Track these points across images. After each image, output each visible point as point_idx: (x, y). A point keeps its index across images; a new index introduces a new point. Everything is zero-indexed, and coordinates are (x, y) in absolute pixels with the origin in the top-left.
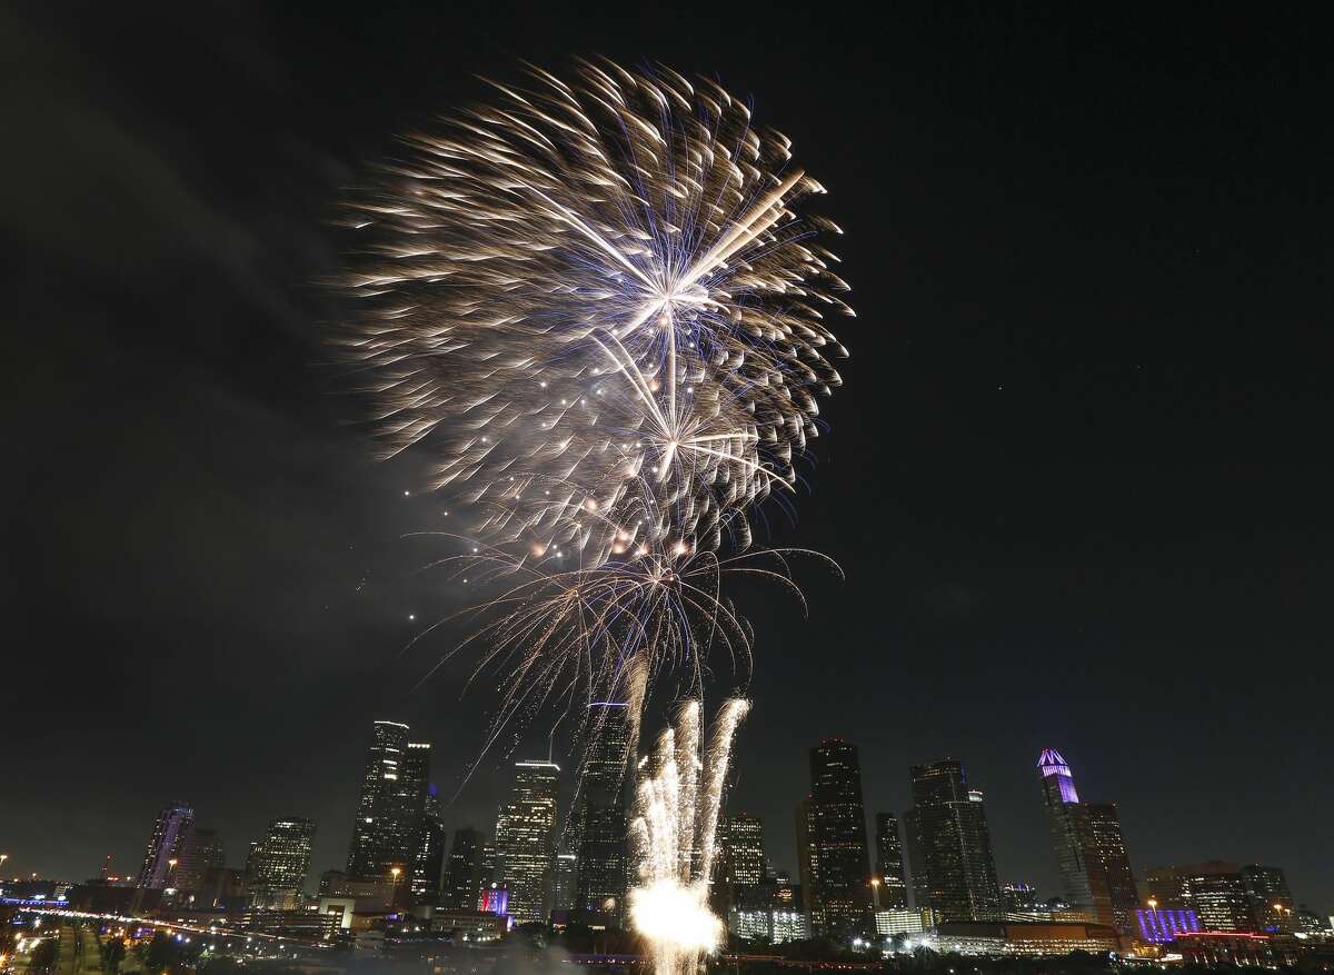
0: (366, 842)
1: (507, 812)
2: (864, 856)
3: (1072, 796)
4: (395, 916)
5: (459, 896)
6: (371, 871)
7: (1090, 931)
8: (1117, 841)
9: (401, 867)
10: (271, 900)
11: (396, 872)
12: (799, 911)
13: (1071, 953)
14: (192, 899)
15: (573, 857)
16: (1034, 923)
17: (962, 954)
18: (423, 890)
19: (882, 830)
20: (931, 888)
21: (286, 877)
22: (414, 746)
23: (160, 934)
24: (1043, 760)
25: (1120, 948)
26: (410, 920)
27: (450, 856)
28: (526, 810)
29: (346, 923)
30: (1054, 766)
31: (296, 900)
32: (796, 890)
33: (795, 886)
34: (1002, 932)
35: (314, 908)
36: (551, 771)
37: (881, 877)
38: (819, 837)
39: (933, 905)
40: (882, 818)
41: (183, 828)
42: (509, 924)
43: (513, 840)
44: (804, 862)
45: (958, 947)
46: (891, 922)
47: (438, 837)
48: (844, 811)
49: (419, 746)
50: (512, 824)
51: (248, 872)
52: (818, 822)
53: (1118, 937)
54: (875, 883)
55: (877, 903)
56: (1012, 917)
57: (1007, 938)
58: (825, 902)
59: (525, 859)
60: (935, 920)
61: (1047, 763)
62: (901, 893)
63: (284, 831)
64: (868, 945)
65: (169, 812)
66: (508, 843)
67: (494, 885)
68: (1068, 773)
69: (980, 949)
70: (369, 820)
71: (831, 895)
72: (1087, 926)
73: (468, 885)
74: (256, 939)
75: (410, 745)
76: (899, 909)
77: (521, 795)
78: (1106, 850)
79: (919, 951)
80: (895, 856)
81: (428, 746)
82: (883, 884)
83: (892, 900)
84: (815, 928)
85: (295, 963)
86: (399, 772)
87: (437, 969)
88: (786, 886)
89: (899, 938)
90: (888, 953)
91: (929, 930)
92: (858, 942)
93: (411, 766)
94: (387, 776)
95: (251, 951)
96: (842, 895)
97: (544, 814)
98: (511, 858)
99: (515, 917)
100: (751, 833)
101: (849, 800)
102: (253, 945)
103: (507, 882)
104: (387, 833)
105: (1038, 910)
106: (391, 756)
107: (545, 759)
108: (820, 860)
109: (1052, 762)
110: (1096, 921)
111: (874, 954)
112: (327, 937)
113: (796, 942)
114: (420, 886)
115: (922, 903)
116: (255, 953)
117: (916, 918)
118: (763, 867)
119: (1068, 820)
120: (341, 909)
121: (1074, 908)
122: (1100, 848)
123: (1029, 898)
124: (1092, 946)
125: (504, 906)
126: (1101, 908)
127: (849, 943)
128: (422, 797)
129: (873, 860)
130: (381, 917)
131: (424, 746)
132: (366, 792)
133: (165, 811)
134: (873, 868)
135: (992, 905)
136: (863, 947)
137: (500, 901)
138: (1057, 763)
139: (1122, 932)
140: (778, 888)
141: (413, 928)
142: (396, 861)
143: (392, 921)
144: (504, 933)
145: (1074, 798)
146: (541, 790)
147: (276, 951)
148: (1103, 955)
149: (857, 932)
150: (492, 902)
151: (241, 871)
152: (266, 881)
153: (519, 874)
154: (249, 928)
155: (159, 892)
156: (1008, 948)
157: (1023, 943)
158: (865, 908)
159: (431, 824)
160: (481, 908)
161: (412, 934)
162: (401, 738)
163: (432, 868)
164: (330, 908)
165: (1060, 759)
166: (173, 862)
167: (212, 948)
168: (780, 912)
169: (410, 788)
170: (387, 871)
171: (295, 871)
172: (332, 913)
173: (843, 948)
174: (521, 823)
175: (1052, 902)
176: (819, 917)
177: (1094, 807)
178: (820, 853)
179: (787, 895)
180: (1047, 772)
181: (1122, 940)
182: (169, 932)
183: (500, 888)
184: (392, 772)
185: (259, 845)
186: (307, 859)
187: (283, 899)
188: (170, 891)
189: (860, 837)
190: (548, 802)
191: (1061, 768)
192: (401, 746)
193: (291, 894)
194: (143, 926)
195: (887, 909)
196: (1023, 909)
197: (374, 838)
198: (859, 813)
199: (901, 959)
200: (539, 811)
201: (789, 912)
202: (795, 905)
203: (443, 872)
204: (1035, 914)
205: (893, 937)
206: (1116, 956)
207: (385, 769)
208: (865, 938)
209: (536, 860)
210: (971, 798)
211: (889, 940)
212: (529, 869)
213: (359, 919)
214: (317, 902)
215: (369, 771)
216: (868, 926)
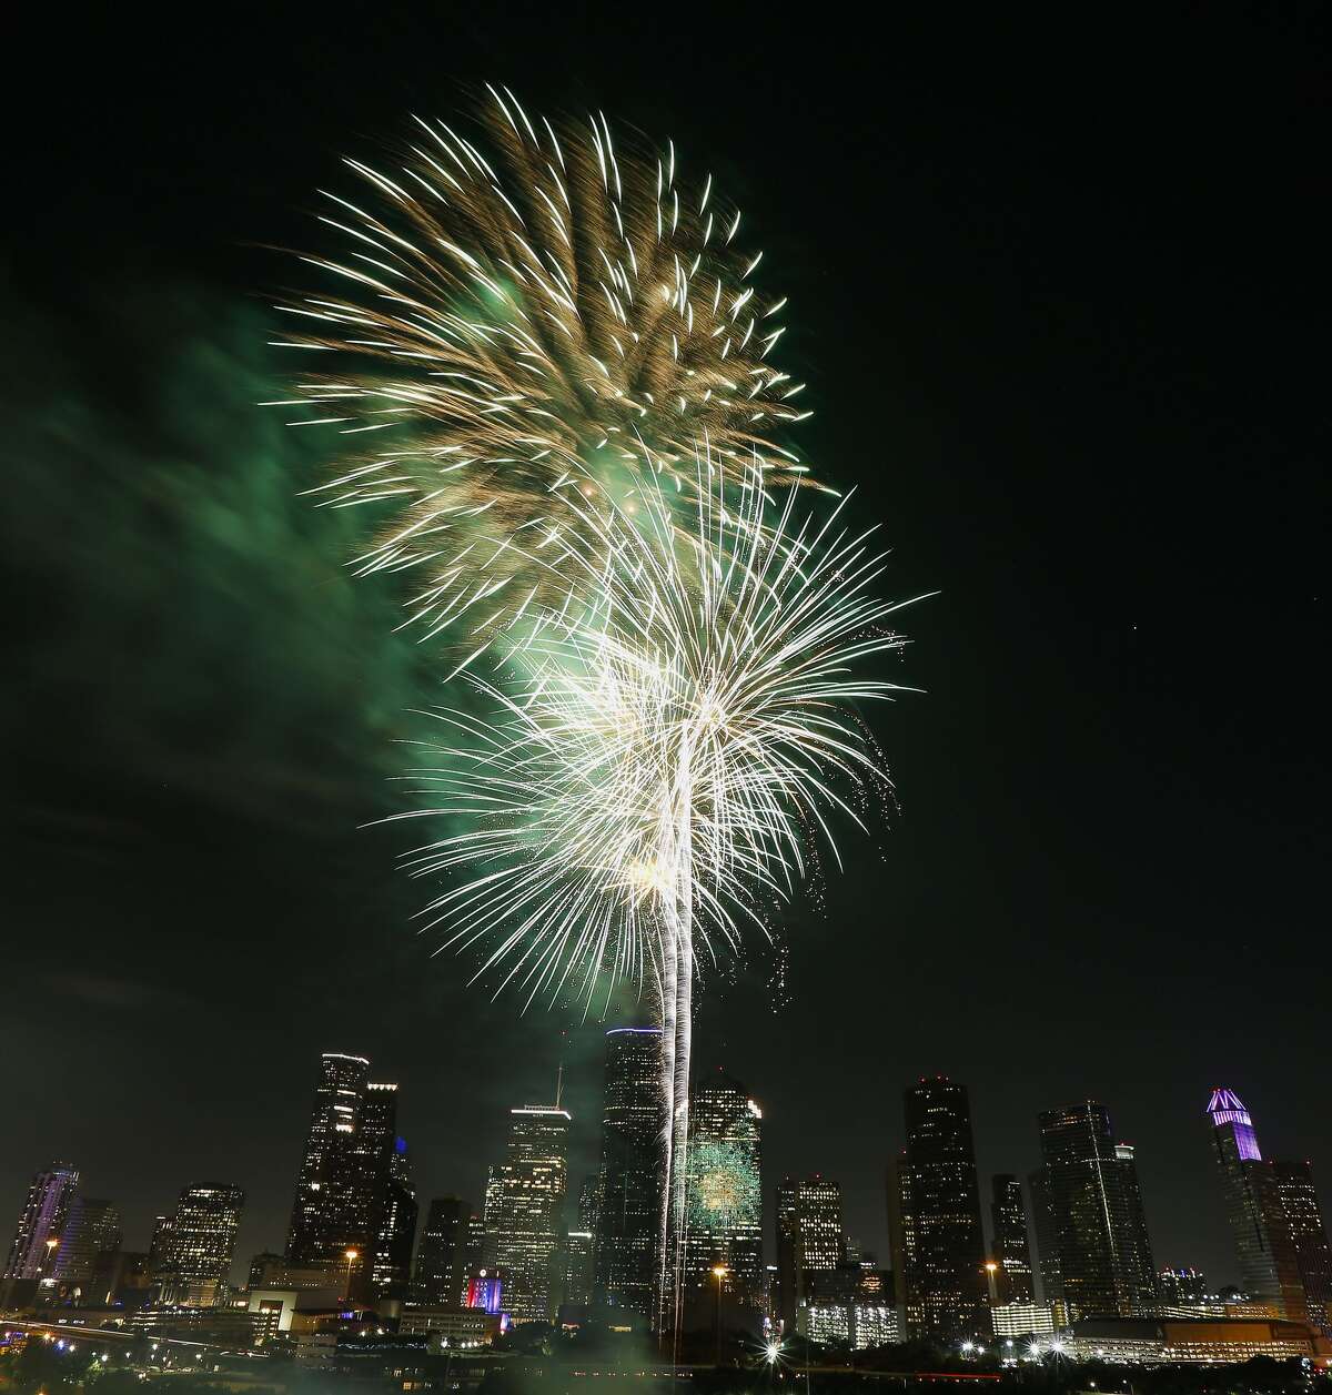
0: (312, 1215)
1: (499, 1175)
2: (976, 1232)
3: (1252, 1150)
4: (351, 1315)
5: (437, 1287)
6: (319, 1255)
7: (1277, 1329)
8: (1311, 1211)
9: (359, 1250)
10: (183, 1294)
11: (352, 1255)
12: (890, 1306)
13: (1252, 1360)
14: (78, 1292)
15: (589, 1235)
16: (1202, 1320)
17: (1106, 1361)
18: (388, 1280)
19: (1001, 1198)
20: (1066, 1274)
21: (204, 1263)
22: (375, 1086)
23: (35, 1341)
24: (1214, 1104)
25: (1316, 1353)
26: (371, 1319)
27: (423, 1232)
28: (526, 1172)
29: (285, 1323)
30: (1229, 1110)
31: (217, 1293)
32: (887, 1278)
33: (885, 1271)
34: (1160, 1333)
35: (242, 1304)
36: (559, 1121)
37: (998, 1259)
38: (916, 1207)
39: (1068, 1296)
40: (1001, 1181)
41: (63, 1199)
42: (503, 1325)
43: (507, 1213)
44: (897, 1238)
45: (1100, 1352)
46: (1010, 1320)
47: (408, 1207)
48: (949, 1172)
49: (382, 1087)
50: (507, 1190)
51: (153, 1256)
52: (916, 1188)
53: (1312, 1338)
54: (991, 1267)
55: (993, 1292)
56: (1173, 1312)
57: (1167, 1341)
58: (925, 1293)
59: (524, 1237)
60: (1070, 1315)
61: (1220, 1108)
62: (1026, 1280)
63: (201, 1202)
64: (981, 1350)
65: (47, 1177)
66: (502, 1215)
67: (483, 1273)
68: (1248, 1121)
69: (1131, 1355)
70: (316, 1187)
71: (931, 1283)
72: (1273, 1324)
73: (449, 1272)
74: (164, 1347)
75: (370, 1086)
76: (1023, 1302)
77: (518, 1152)
78: (1298, 1223)
79: (1049, 1356)
80: (1017, 1232)
81: (394, 1087)
82: (1002, 1269)
83: (1014, 1289)
84: (911, 1328)
85: (215, 1377)
86: (357, 1122)
87: (407, 1386)
88: (872, 1273)
89: (1023, 1341)
90: (1009, 1361)
91: (1063, 1330)
92: (968, 1346)
93: (373, 1114)
94: (339, 1128)
95: (158, 1362)
96: (948, 1284)
97: (550, 1177)
98: (506, 1237)
99: (511, 1315)
100: (827, 1203)
101: (956, 1156)
102: (159, 1353)
103: (501, 1268)
104: (340, 1203)
105: (1208, 1303)
106: (343, 1100)
107: (551, 1103)
108: (918, 1238)
109: (1226, 1106)
110: (1284, 1317)
111: (990, 1363)
112: (259, 1343)
113: (888, 1348)
114: (383, 1274)
115: (1054, 1293)
116: (163, 1365)
117: (1046, 1314)
118: (842, 1248)
119: (1246, 1183)
120: (278, 1305)
121: (1255, 1300)
122: (1290, 1220)
123: (1194, 1287)
124: (1279, 1351)
125: (496, 1300)
126: (1291, 1302)
127: (958, 1345)
128: (386, 1155)
129: (989, 1235)
130: (331, 1316)
131: (389, 1087)
132: (313, 1148)
133: (41, 1175)
134: (988, 1249)
135: (1145, 1296)
136: (974, 1353)
137: (491, 1295)
138: (1232, 1108)
139: (1317, 1331)
140: (861, 1276)
141: (375, 1330)
142: (353, 1239)
143: (347, 1321)
144: (496, 1337)
145: (1254, 1152)
146: (545, 1145)
147: (191, 1362)
148: (1294, 1363)
149: (966, 1333)
150: (480, 1295)
151: (144, 1255)
152: (176, 1267)
153: (516, 1257)
154: (153, 1331)
155: (34, 1283)
156: (1168, 1354)
157: (1187, 1347)
158: (978, 1302)
159: (399, 1192)
160: (466, 1303)
161: (372, 1339)
162: (359, 1077)
163: (400, 1250)
164: (264, 1304)
165: (1237, 1103)
166: (52, 1244)
167: (105, 1358)
168: (866, 1307)
169: (370, 1142)
170: (338, 1254)
171: (216, 1255)
172: (266, 1311)
173: (948, 1355)
174: (518, 1190)
175: (1226, 1293)
176: (916, 1313)
177: (1279, 1165)
178: (918, 1228)
179: (873, 1285)
180: (1220, 1119)
181: (1319, 1343)
182: (47, 1336)
183: (490, 1277)
184: (346, 1122)
185: (167, 1221)
186: (232, 1238)
187: (199, 1292)
188: (49, 1282)
189: (971, 1207)
190: (556, 1161)
191: (1238, 1114)
192: (359, 1086)
193: (211, 1285)
194: (11, 1328)
195: (1006, 1303)
196: (1187, 1302)
197: (322, 1210)
198: (969, 1173)
199: (1027, 1370)
200: (542, 1173)
201: (875, 1307)
202: (887, 1297)
203: (414, 1256)
204: (1203, 1308)
205: (1014, 1339)
206: (1311, 1363)
207: (336, 1118)
208: (977, 1342)
209: (540, 1239)
210: (1118, 1155)
211: (1010, 1344)
212: (529, 1250)
213: (302, 1318)
214: (246, 1296)
215: (315, 1121)
216: (981, 1325)
